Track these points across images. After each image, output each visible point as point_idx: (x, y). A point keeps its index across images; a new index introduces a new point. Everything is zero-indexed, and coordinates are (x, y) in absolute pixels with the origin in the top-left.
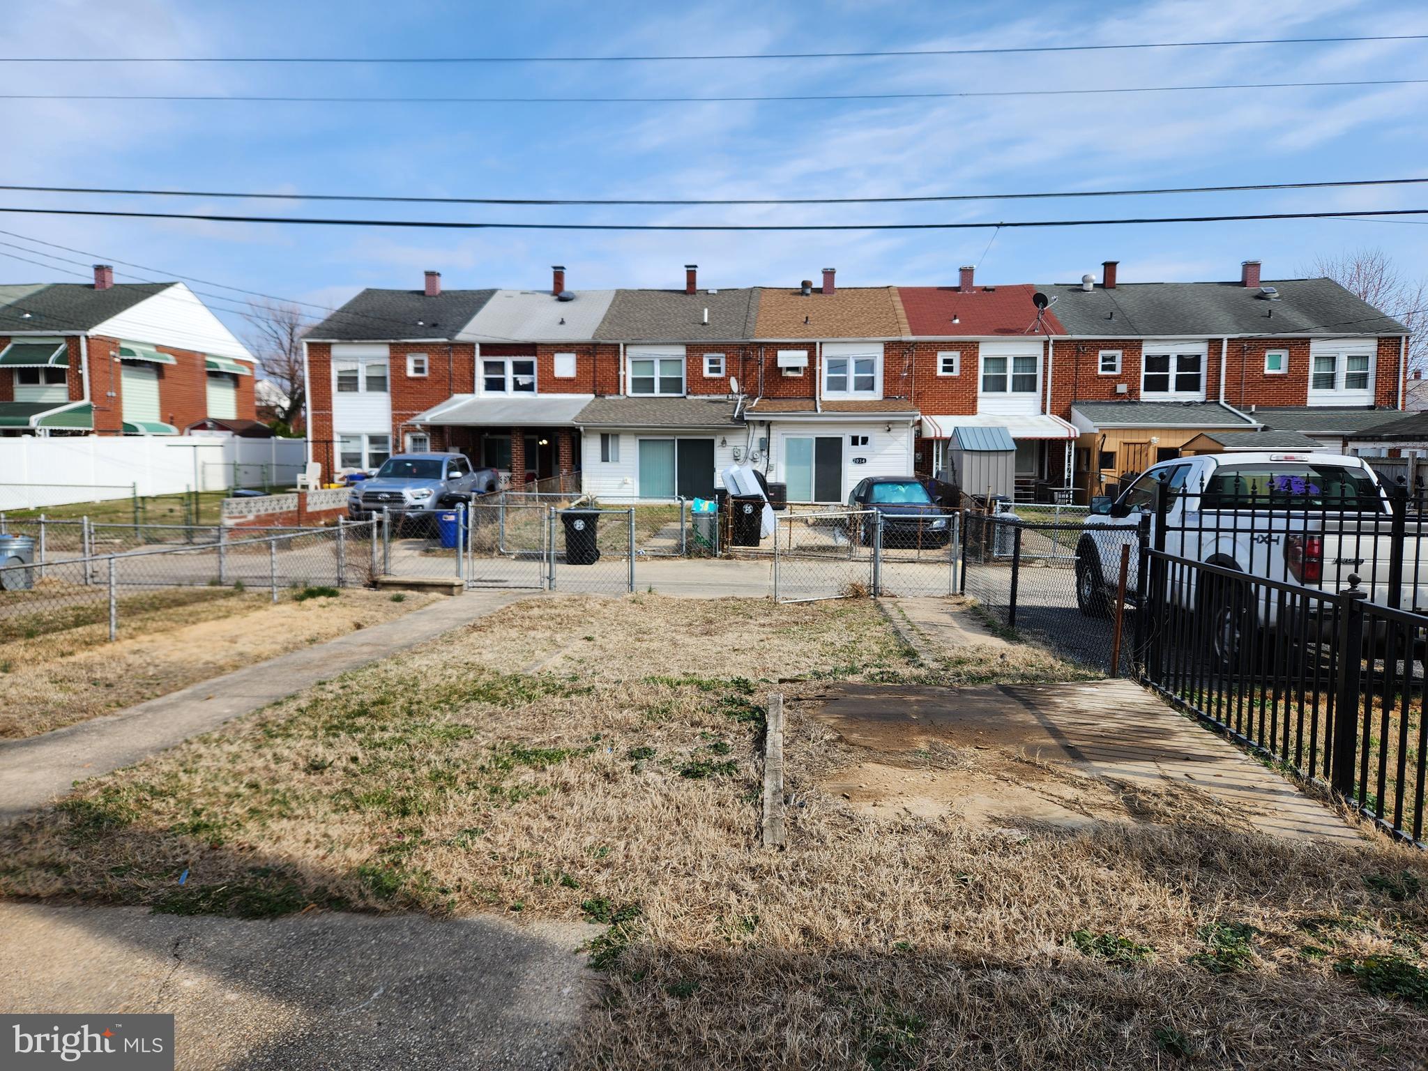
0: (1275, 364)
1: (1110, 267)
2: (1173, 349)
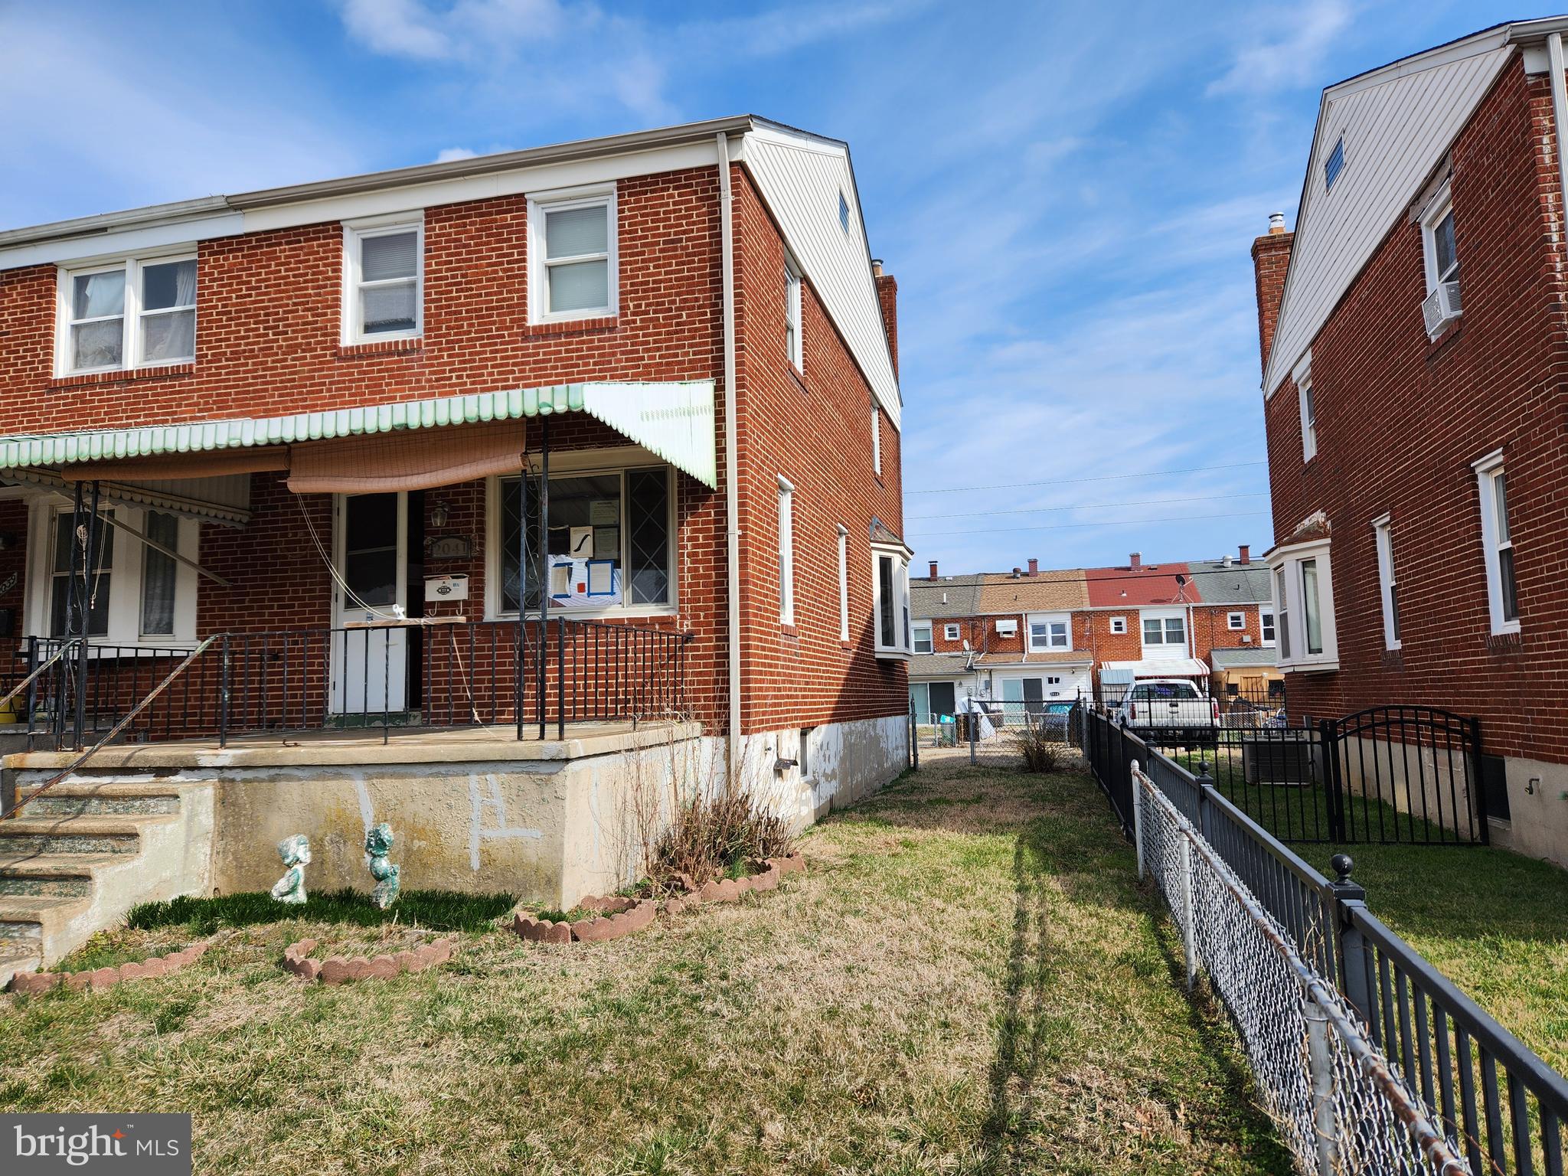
1: (1244, 549)
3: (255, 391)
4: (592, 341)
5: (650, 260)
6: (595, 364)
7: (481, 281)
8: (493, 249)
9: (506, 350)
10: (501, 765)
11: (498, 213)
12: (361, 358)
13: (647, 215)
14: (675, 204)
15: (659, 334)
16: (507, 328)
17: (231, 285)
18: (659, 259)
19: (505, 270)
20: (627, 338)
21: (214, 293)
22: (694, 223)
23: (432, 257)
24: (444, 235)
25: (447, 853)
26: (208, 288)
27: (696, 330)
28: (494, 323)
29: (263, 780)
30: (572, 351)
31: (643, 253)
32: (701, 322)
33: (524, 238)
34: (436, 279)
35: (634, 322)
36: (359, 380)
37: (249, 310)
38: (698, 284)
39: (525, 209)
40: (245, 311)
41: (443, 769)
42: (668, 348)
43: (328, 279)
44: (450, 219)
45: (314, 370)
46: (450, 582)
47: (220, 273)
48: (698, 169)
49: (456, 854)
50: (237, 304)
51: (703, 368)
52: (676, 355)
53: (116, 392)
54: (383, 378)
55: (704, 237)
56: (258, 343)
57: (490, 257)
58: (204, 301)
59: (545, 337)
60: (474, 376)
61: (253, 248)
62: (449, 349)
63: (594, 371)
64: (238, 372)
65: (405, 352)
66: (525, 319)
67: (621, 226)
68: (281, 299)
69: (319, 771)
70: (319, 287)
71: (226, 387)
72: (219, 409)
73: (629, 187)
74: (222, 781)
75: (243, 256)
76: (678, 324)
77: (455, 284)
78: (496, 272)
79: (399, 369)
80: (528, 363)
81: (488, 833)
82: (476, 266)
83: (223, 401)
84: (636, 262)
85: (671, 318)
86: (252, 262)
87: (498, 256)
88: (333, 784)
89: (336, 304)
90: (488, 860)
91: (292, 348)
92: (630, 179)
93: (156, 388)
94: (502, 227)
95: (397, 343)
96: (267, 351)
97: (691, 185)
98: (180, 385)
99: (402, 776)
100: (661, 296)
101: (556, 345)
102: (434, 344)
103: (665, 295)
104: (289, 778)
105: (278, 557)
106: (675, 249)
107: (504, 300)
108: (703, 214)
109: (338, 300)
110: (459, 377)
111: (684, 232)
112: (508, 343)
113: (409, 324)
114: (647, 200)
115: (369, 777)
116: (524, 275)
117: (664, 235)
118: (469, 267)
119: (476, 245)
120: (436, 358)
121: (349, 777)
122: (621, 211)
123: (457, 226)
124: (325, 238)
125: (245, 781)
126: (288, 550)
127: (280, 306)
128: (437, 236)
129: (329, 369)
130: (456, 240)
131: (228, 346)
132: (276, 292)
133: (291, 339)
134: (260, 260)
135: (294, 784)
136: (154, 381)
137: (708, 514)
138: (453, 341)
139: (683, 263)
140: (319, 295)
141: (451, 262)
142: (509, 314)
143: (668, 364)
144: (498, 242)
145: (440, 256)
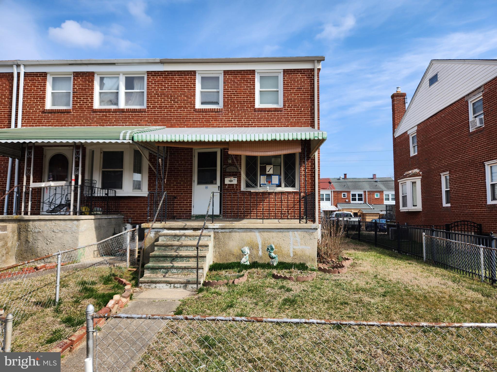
0: (377, 196)
1: (345, 175)
2: (357, 193)
3: (167, 119)
4: (275, 114)
5: (293, 93)
6: (276, 120)
7: (241, 93)
8: (245, 85)
9: (249, 114)
10: (298, 230)
11: (247, 74)
12: (203, 112)
13: (292, 80)
14: (300, 78)
15: (295, 113)
16: (249, 108)
17: (159, 86)
18: (295, 93)
19: (249, 91)
20: (286, 114)
21: (153, 88)
22: (306, 84)
23: (226, 85)
24: (230, 79)
25: (283, 252)
26: (150, 86)
27: (306, 113)
28: (245, 106)
29: (227, 232)
30: (269, 116)
31: (291, 91)
32: (307, 111)
33: (254, 83)
34: (227, 91)
35: (288, 109)
36: (202, 119)
37: (165, 94)
38: (307, 101)
39: (255, 74)
40: (164, 94)
41: (282, 230)
42: (297, 118)
43: (192, 88)
44: (232, 75)
45: (188, 114)
46: (232, 179)
47: (155, 82)
48: (307, 69)
49: (286, 252)
50: (161, 92)
51: (308, 124)
52: (300, 120)
53: (118, 115)
54: (210, 119)
55: (309, 88)
56: (168, 104)
57: (244, 87)
58: (149, 90)
59: (261, 111)
60: (239, 120)
61: (166, 75)
62: (231, 112)
63: (276, 122)
64: (161, 113)
65: (217, 112)
66: (254, 106)
67: (284, 82)
68: (176, 92)
69: (245, 230)
70: (189, 90)
71: (157, 117)
72: (155, 123)
73: (287, 72)
74: (215, 232)
75: (163, 78)
76: (301, 111)
77: (233, 94)
78: (246, 91)
79: (215, 116)
80: (256, 118)
81: (295, 247)
82: (240, 89)
83: (156, 121)
84: (289, 93)
85: (299, 109)
86: (166, 80)
87: (247, 87)
88: (249, 234)
89: (194, 95)
90: (295, 254)
91: (180, 107)
92: (287, 70)
93: (133, 115)
94: (248, 79)
95: (215, 109)
96: (171, 107)
97: (305, 73)
98: (141, 115)
99: (270, 232)
100: (296, 103)
101: (264, 114)
102: (227, 110)
103: (297, 103)
104: (235, 232)
105: (176, 168)
106: (300, 90)
107: (248, 100)
108: (308, 82)
109: (195, 94)
110: (234, 120)
111: (303, 86)
112: (249, 112)
113: (217, 103)
114: (292, 76)
115: (260, 232)
116: (254, 93)
117: (297, 86)
118: (238, 89)
119: (240, 83)
120: (227, 114)
121: (254, 232)
122: (284, 78)
123: (234, 77)
124: (191, 75)
125: (221, 232)
126: (179, 167)
127: (176, 94)
128: (227, 79)
129: (192, 114)
130: (233, 81)
131: (158, 104)
132: (174, 90)
133: (180, 104)
134: (169, 80)
135: (237, 234)
136: (132, 112)
137: (309, 164)
138: (232, 110)
139: (302, 95)
140: (189, 92)
141: (232, 87)
142: (250, 104)
143: (297, 122)
144: (246, 83)
145: (228, 85)
